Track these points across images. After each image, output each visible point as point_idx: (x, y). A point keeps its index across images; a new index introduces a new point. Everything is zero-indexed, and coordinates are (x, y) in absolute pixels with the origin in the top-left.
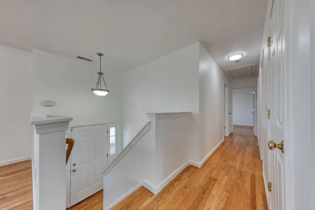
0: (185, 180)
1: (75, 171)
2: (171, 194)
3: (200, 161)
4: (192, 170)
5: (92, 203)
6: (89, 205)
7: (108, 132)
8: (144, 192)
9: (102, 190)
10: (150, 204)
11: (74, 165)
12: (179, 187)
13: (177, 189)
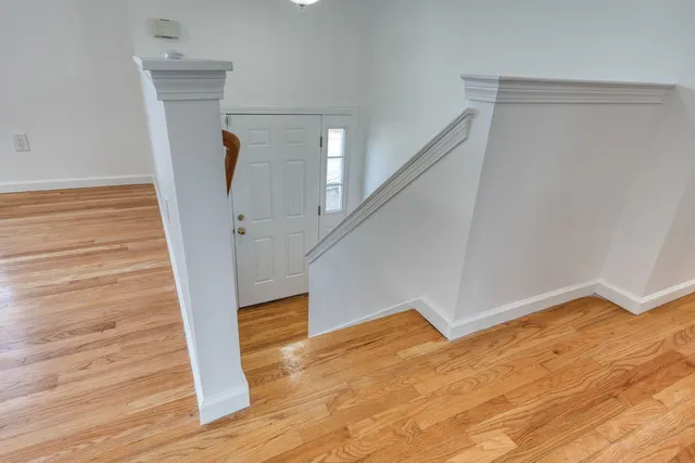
0: (562, 331)
1: (243, 233)
2: (501, 353)
3: (646, 294)
4: (595, 312)
5: (283, 315)
6: (278, 316)
7: (322, 142)
8: (414, 324)
9: (306, 295)
10: (432, 354)
11: (241, 218)
12: (533, 342)
13: (524, 347)
